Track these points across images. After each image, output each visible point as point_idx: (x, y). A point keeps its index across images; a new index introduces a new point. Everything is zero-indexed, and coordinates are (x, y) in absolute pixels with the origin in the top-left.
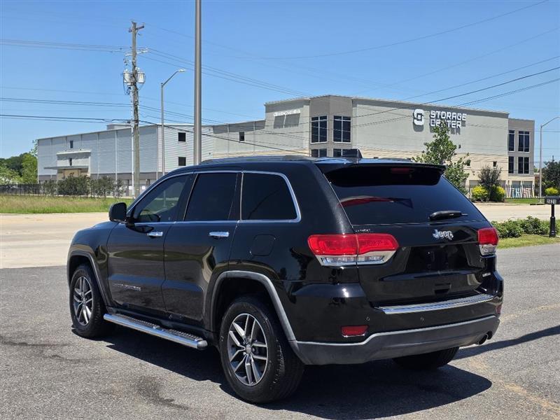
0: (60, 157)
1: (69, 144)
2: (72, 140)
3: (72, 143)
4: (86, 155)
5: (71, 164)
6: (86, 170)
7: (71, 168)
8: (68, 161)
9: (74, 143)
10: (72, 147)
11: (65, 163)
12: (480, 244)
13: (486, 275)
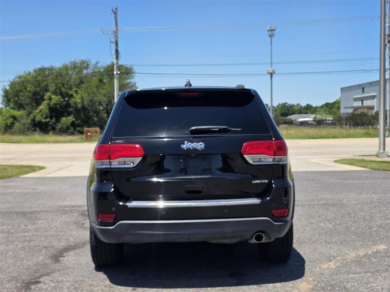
0: (356, 100)
1: (361, 90)
2: (363, 87)
3: (363, 89)
4: (373, 97)
5: (362, 104)
6: (372, 108)
7: (363, 107)
8: (360, 102)
9: (365, 89)
10: (363, 92)
11: (358, 104)
12: (245, 154)
13: (258, 181)
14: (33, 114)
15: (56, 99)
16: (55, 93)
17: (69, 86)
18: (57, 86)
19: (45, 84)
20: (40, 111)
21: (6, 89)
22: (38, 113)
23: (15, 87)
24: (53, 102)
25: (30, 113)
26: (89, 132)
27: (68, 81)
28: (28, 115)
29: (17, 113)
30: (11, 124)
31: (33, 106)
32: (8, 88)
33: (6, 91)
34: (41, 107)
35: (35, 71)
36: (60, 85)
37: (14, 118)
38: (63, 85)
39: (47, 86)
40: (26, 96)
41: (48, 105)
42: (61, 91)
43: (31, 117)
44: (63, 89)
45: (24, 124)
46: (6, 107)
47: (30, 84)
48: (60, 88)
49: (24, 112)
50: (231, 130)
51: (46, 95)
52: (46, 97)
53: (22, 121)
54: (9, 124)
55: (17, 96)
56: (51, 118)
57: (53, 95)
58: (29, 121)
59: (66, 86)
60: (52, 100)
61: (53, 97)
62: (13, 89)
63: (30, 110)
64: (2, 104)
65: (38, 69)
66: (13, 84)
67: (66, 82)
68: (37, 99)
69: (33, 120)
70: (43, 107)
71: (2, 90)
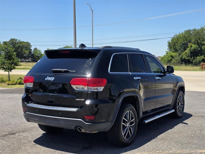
12: (72, 85)
13: (78, 100)
14: (181, 55)
15: (194, 46)
16: (194, 43)
17: (202, 39)
18: (196, 40)
19: (189, 39)
20: (185, 53)
21: (169, 42)
22: (184, 54)
23: (174, 41)
24: (193, 48)
25: (180, 54)
26: (204, 65)
27: (202, 36)
28: (179, 56)
29: (174, 54)
30: (170, 60)
31: (182, 51)
32: (170, 41)
33: (169, 43)
34: (186, 51)
35: (185, 32)
36: (198, 39)
37: (172, 57)
38: (199, 39)
39: (190, 39)
40: (179, 45)
41: (190, 50)
42: (198, 42)
43: (181, 56)
44: (199, 41)
45: (177, 60)
46: (170, 51)
47: (181, 39)
48: (197, 40)
49: (177, 54)
50: (69, 72)
51: (189, 44)
52: (189, 46)
53: (176, 59)
54: (169, 60)
55: (175, 45)
56: (191, 57)
57: (193, 44)
58: (180, 59)
59: (200, 39)
60: (192, 47)
61: (193, 45)
62: (172, 42)
63: (180, 53)
64: (168, 49)
65: (187, 31)
66: (173, 40)
67: (201, 37)
68: (185, 47)
69: (181, 58)
70: (187, 51)
71: (168, 42)
